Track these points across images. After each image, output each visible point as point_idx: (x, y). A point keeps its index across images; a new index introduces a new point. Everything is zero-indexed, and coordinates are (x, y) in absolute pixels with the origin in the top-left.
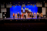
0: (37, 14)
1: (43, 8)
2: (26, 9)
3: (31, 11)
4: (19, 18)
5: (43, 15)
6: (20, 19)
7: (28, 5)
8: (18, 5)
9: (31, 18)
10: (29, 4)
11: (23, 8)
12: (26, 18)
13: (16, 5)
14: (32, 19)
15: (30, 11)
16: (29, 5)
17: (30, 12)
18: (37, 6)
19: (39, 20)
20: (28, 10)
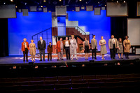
0: (111, 42)
1: (129, 21)
3: (88, 33)
5: (132, 47)
7: (77, 9)
8: (40, 9)
9: (88, 57)
10: (80, 5)
11: (58, 21)
12: (72, 57)
13: (34, 9)
15: (83, 30)
16: (81, 10)
17: (83, 34)
18: (108, 15)
19: (119, 64)
20: (76, 28)
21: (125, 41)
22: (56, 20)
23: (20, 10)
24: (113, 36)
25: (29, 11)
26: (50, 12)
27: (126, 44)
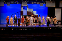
1: (56, 9)
2: (28, 10)
4: (17, 25)
6: (19, 27)
7: (32, 3)
8: (15, 3)
13: (12, 3)
14: (39, 27)
16: (34, 4)
17: (35, 15)
19: (50, 29)
20: (32, 12)
21: (54, 18)
22: (23, 8)
23: (6, 3)
24: (48, 16)
25: (10, 3)
26: (20, 4)
27: (54, 20)
